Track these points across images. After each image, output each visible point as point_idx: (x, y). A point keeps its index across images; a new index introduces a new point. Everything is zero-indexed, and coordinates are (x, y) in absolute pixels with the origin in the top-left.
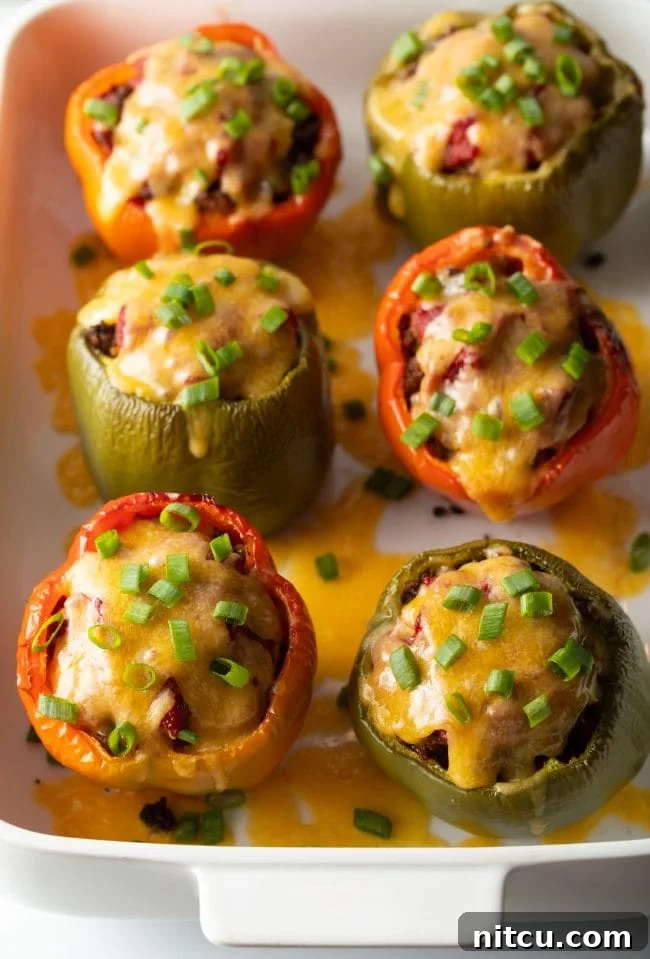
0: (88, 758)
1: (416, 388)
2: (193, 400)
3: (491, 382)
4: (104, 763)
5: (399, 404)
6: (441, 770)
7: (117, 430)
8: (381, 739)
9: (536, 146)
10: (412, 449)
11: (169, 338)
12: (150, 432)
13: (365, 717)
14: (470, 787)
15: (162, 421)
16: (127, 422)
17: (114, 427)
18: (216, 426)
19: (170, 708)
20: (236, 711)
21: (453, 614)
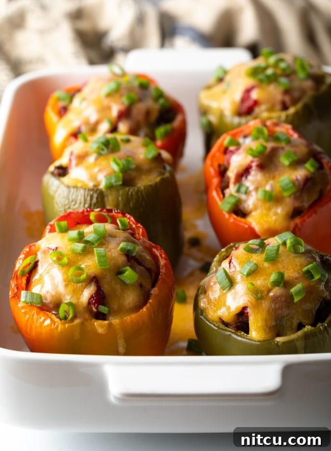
0: (48, 322)
1: (227, 187)
2: (108, 182)
3: (267, 175)
4: (57, 324)
5: (218, 195)
6: (245, 334)
7: (67, 207)
8: (211, 323)
9: (287, 99)
10: (225, 213)
11: (96, 159)
12: (85, 204)
13: (202, 315)
14: (262, 339)
15: (92, 197)
16: (72, 201)
17: (65, 205)
18: (120, 199)
19: (94, 292)
20: (130, 298)
21: (250, 254)
